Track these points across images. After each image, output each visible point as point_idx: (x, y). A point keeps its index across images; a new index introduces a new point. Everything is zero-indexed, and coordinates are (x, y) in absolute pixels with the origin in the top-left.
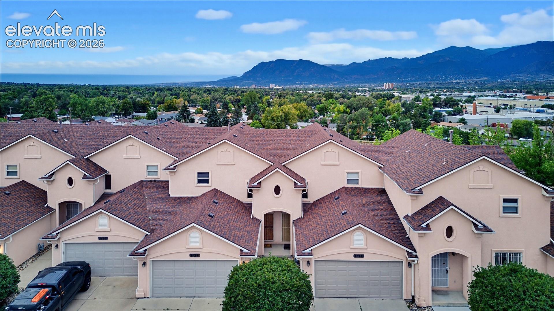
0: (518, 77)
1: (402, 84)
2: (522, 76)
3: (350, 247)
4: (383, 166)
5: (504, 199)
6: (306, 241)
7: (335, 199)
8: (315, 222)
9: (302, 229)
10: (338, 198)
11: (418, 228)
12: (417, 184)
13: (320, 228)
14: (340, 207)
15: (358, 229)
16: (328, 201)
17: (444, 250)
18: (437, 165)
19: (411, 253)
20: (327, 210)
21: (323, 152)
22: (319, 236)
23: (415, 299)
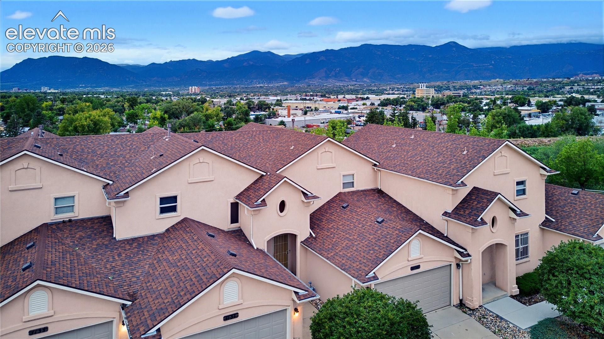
0: (311, 82)
1: (208, 87)
2: (314, 81)
3: (408, 259)
4: (378, 164)
5: (517, 182)
6: (358, 263)
7: (343, 207)
8: (343, 239)
9: (331, 251)
10: (348, 205)
11: (476, 223)
12: (456, 177)
13: (362, 244)
14: (362, 215)
15: (416, 236)
16: (332, 211)
17: (490, 243)
18: (458, 155)
19: (463, 252)
20: (345, 221)
21: (319, 154)
22: (372, 254)
23: (463, 302)
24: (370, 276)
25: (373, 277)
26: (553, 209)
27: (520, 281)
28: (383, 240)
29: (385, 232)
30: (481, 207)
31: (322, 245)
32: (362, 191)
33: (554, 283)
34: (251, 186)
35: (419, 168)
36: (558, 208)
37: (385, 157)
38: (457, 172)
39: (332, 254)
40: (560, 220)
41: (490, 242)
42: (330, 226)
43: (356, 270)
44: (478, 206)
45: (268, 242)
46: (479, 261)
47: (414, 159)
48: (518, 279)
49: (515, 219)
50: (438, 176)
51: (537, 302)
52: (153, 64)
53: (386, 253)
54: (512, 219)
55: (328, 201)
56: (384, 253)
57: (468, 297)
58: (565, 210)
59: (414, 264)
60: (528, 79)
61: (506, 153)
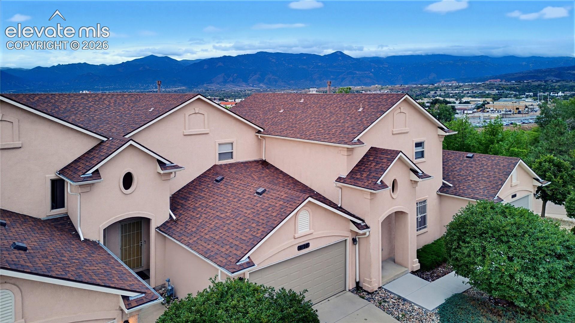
2: (212, 86)
3: (294, 236)
4: (262, 130)
5: (416, 144)
6: (228, 247)
7: (217, 181)
8: (212, 218)
9: (194, 235)
10: (223, 178)
11: (376, 186)
12: (352, 135)
13: (235, 222)
14: (240, 187)
15: (304, 206)
16: (203, 187)
17: (391, 211)
18: (352, 113)
19: (360, 224)
20: (217, 197)
21: (187, 115)
22: (247, 233)
23: (361, 285)
24: (243, 262)
25: (248, 263)
26: (449, 174)
27: (421, 253)
28: (263, 214)
29: (266, 205)
30: (381, 168)
31: (184, 229)
32: (242, 163)
33: (466, 251)
34: (83, 155)
35: (308, 130)
36: (454, 173)
37: (270, 123)
38: (352, 129)
39: (195, 239)
40: (457, 185)
41: (388, 211)
42: (197, 205)
43: (224, 256)
44: (377, 167)
45: (104, 230)
46: (379, 233)
47: (303, 122)
48: (418, 251)
49: (416, 182)
50: (331, 136)
51: (440, 277)
52: (39, 68)
53: (266, 230)
54: (413, 182)
55: (200, 176)
56: (263, 229)
57: (366, 278)
58: (461, 174)
59: (302, 242)
60: (401, 85)
61: (405, 108)
